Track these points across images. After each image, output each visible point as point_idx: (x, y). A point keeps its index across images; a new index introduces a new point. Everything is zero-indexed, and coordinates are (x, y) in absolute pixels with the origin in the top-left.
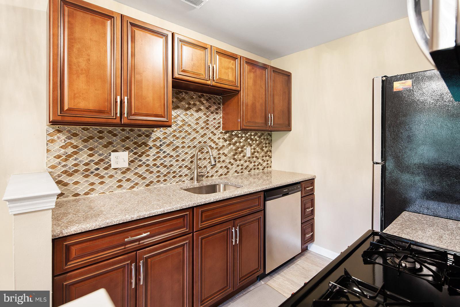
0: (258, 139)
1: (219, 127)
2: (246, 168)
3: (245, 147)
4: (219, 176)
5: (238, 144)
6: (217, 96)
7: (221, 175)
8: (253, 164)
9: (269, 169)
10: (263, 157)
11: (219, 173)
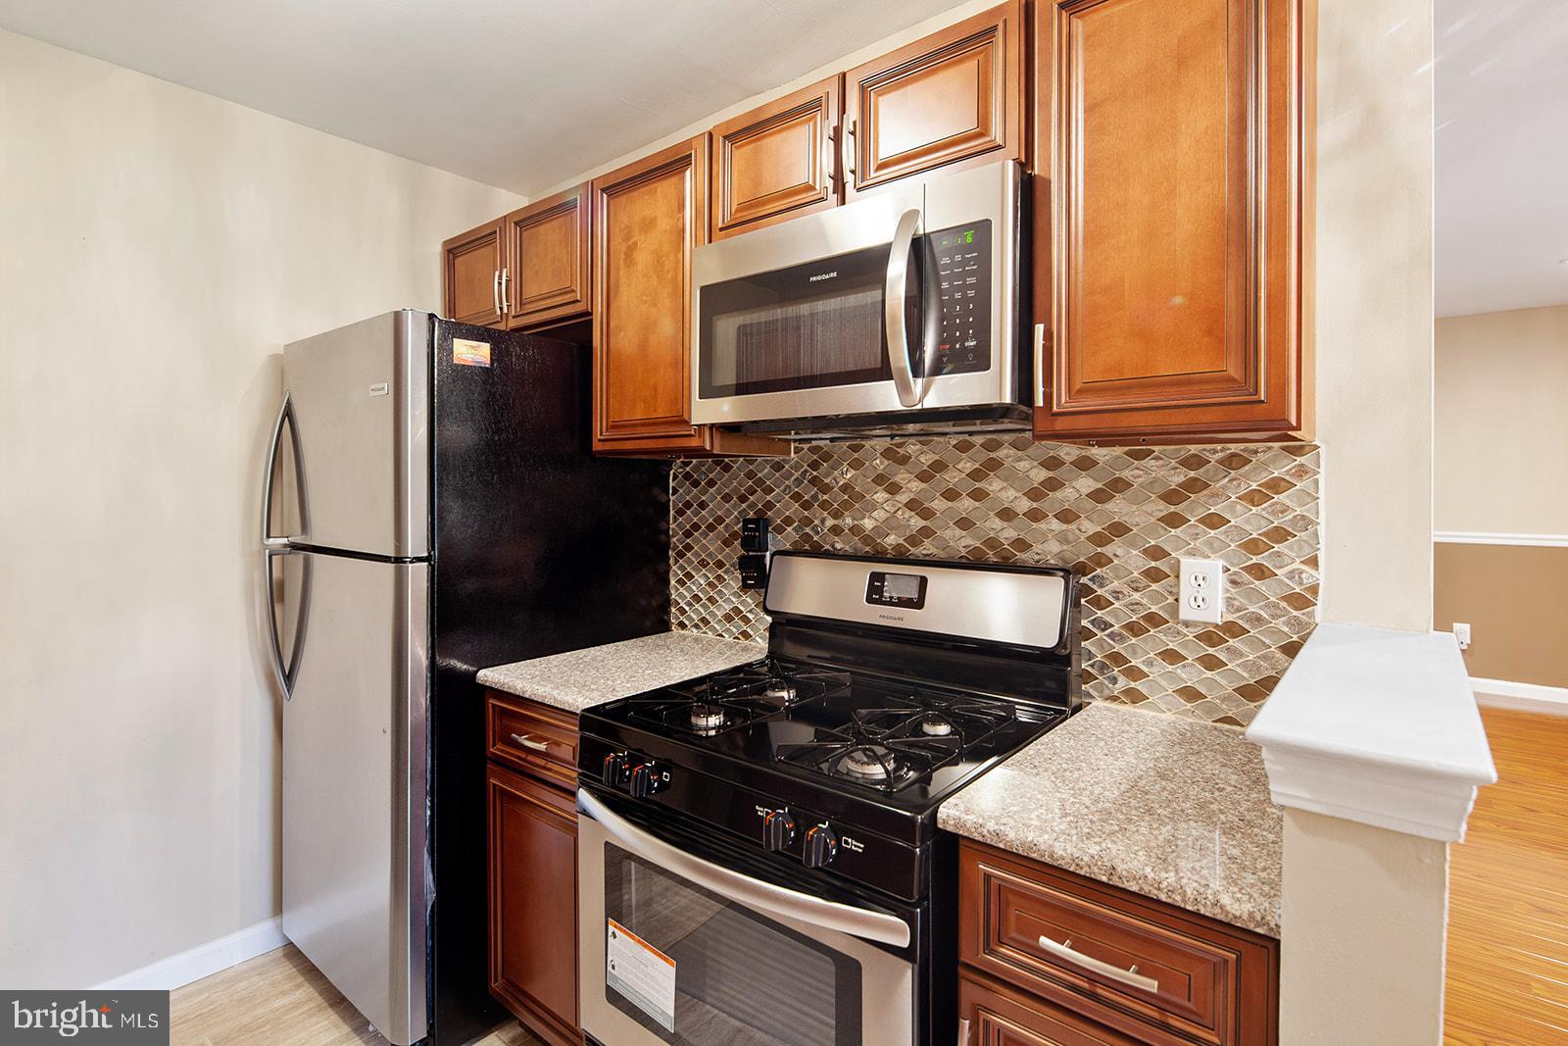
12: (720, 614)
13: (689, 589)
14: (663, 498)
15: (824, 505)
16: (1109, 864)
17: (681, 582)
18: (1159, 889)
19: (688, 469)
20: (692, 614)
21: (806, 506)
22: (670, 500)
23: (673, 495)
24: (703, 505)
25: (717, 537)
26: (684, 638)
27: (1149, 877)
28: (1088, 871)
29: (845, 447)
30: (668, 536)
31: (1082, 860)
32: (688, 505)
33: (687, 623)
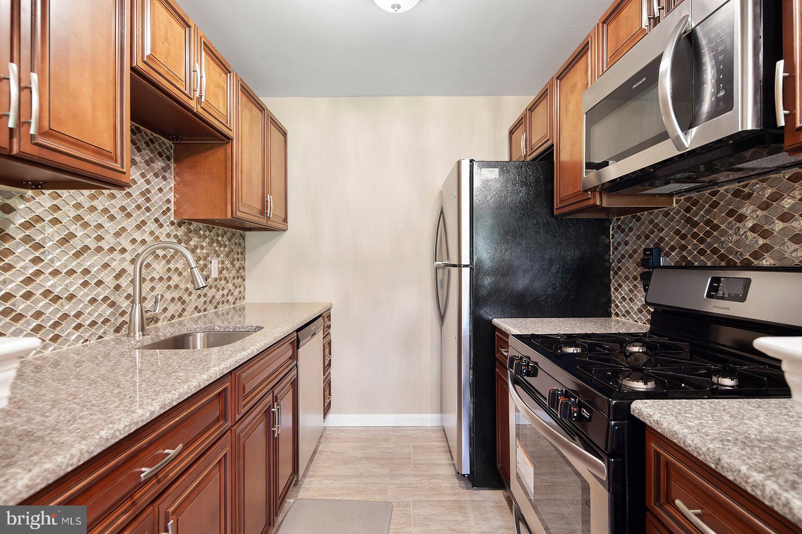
0: (227, 243)
1: (168, 209)
2: (211, 302)
3: (209, 259)
4: (169, 320)
5: (198, 251)
6: (166, 141)
7: (173, 317)
8: (221, 292)
9: (243, 303)
10: (234, 278)
11: (169, 314)
12: (635, 308)
13: (620, 293)
14: (607, 241)
15: (695, 236)
16: (717, 456)
17: (616, 290)
18: (746, 482)
19: (619, 223)
20: (622, 308)
21: (684, 237)
22: (610, 242)
23: (612, 239)
24: (626, 243)
25: (634, 262)
26: (618, 322)
27: (742, 472)
28: (704, 458)
29: (707, 194)
30: (610, 264)
31: (701, 450)
32: (619, 244)
33: (619, 313)
